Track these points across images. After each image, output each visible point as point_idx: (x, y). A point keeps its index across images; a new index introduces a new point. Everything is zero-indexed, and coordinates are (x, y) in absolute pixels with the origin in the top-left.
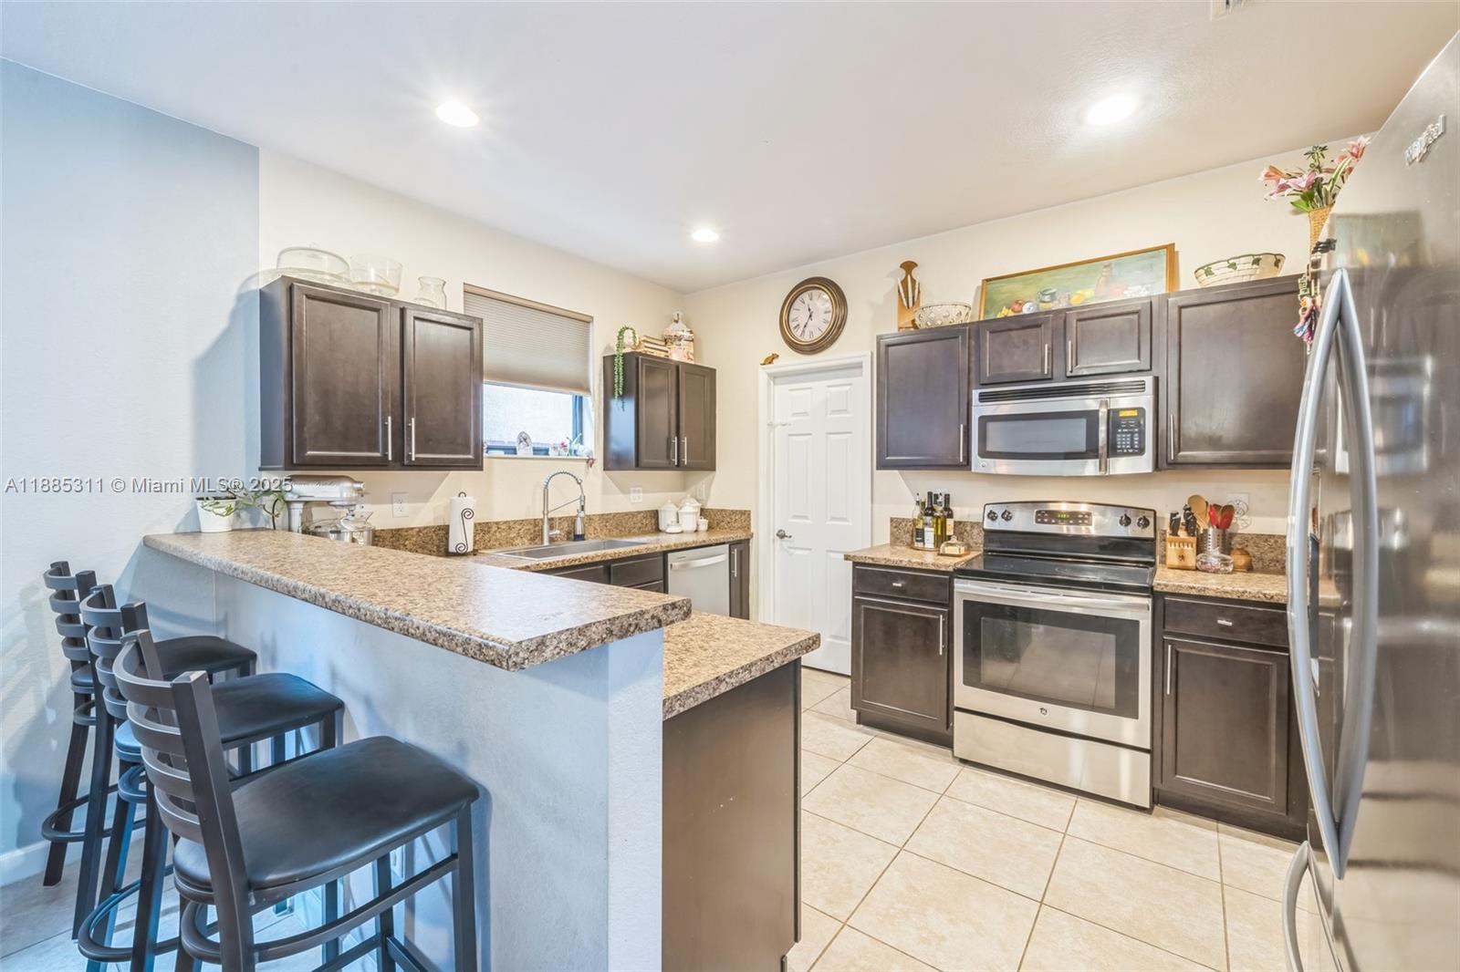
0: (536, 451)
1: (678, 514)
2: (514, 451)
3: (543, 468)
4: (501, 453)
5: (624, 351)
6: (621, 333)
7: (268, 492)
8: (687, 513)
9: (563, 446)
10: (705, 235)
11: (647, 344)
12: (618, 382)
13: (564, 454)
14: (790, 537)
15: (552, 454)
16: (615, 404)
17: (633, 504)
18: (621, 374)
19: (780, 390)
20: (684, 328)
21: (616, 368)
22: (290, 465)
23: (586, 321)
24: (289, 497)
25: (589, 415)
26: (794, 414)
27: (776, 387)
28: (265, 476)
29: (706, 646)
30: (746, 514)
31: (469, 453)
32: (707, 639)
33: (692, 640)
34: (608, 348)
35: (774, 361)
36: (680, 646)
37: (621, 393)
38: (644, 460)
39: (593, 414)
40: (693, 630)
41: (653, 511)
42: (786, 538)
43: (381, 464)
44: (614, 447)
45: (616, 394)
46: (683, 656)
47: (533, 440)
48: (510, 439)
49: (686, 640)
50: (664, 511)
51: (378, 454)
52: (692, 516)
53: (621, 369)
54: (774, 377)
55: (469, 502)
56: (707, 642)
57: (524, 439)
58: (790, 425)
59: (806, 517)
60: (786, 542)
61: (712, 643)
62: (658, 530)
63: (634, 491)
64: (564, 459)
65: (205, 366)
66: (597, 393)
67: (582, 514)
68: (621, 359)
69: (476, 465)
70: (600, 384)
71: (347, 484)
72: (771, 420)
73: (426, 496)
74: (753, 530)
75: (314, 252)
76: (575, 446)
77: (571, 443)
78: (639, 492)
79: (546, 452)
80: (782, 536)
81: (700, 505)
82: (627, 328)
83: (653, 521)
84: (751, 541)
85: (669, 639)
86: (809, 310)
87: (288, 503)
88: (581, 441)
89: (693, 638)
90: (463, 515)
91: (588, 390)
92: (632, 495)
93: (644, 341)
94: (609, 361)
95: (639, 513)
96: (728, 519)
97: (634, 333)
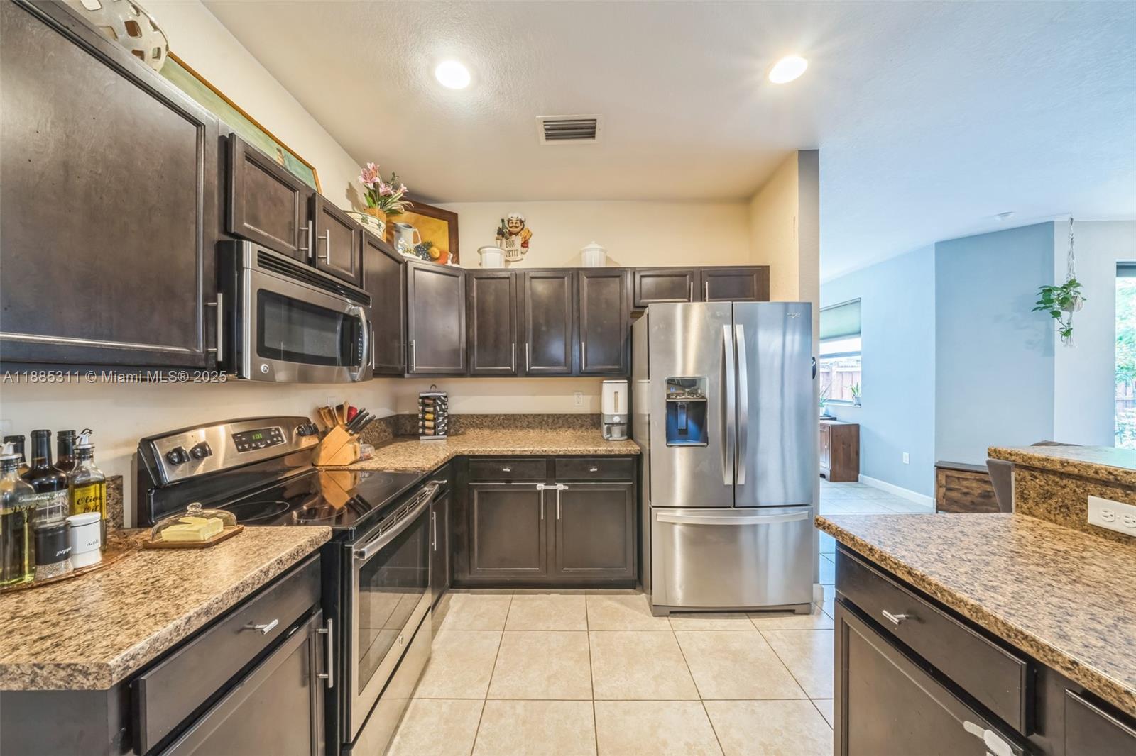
29: (959, 535)
32: (954, 541)
33: (976, 545)
36: (995, 543)
40: (970, 557)
46: (992, 533)
49: (985, 548)
56: (956, 538)
61: (950, 535)
85: (1011, 554)
89: (974, 546)
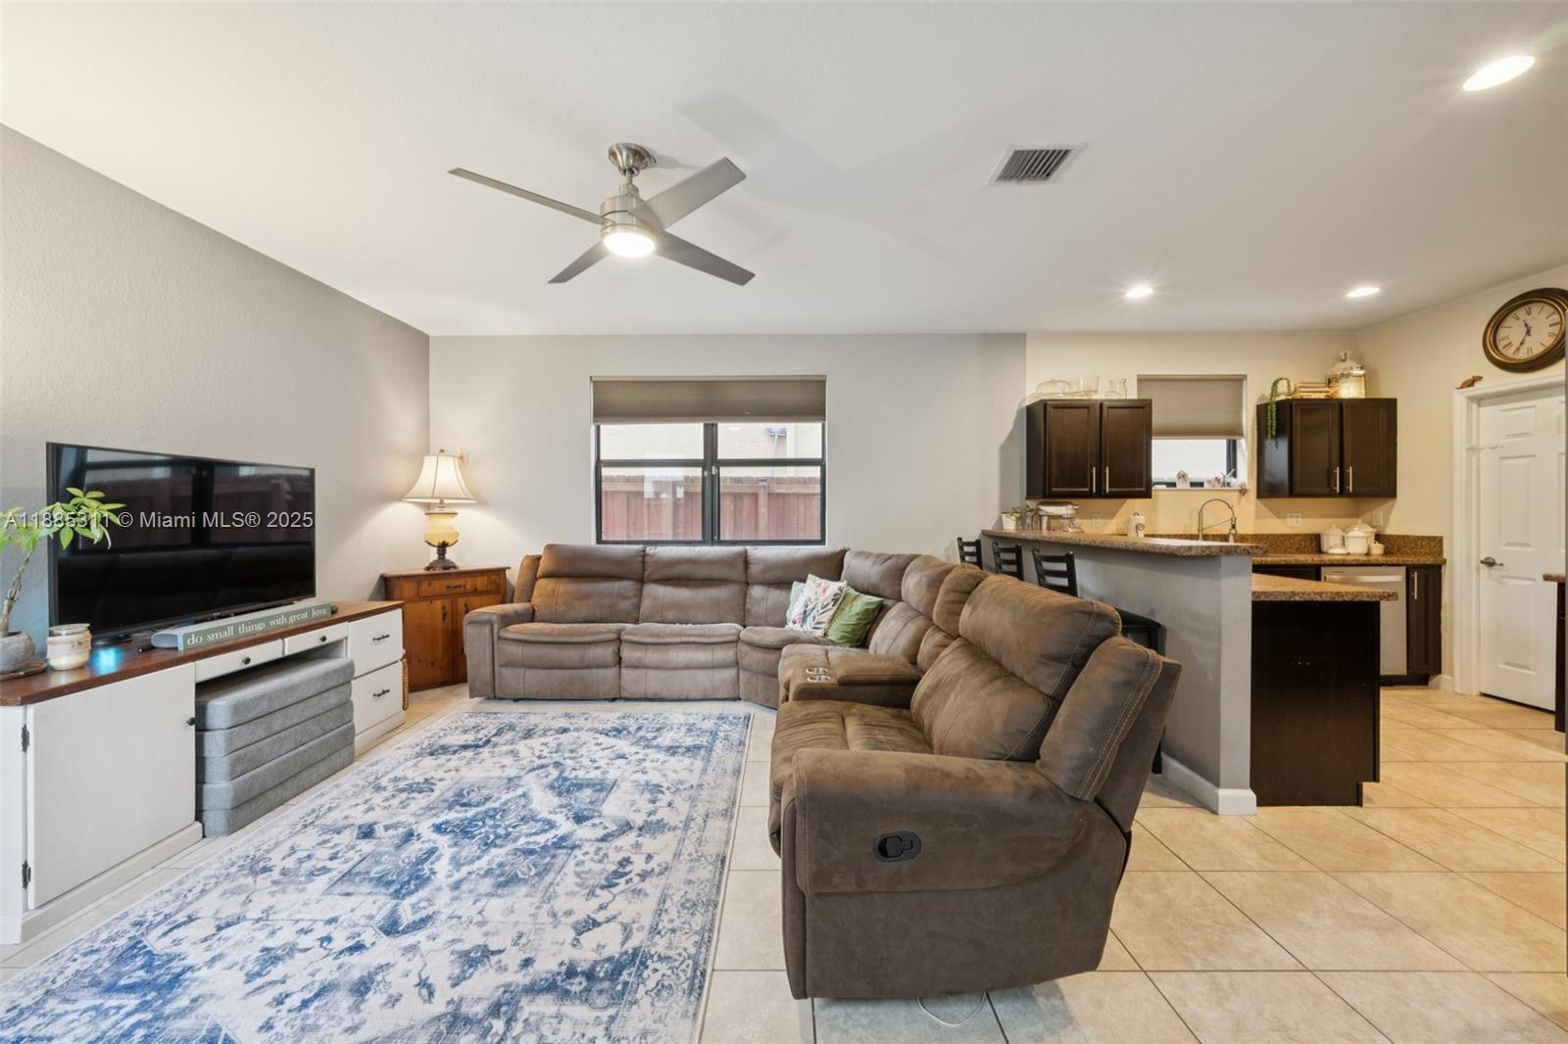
0: (1193, 484)
1: (1343, 539)
2: (1173, 485)
3: (1198, 497)
4: (1164, 487)
5: (1278, 399)
6: (1275, 384)
7: (1031, 511)
8: (1353, 537)
9: (1217, 479)
10: (1364, 292)
11: (1302, 389)
12: (1272, 426)
13: (1218, 487)
14: (1501, 565)
15: (1206, 486)
16: (1269, 444)
17: (1290, 527)
18: (1274, 418)
19: (1487, 412)
20: (1354, 365)
21: (1269, 414)
22: (1045, 497)
23: (1239, 381)
24: (1041, 513)
25: (1243, 455)
26: (1509, 436)
27: (1482, 410)
28: (1029, 503)
30: (1437, 542)
31: (1142, 487)
34: (1263, 397)
35: (1476, 384)
37: (1274, 434)
38: (1298, 489)
39: (1246, 454)
41: (1314, 535)
42: (1495, 567)
43: (1089, 495)
44: (1267, 478)
45: (1269, 435)
47: (1190, 476)
48: (1172, 476)
50: (1328, 535)
51: (1087, 489)
52: (1360, 540)
53: (1274, 414)
54: (1479, 400)
55: (1141, 519)
57: (1182, 476)
58: (1502, 447)
59: (1526, 545)
60: (1495, 571)
62: (1319, 551)
63: (1291, 517)
64: (1218, 490)
65: (1004, 449)
66: (1250, 435)
67: (1233, 531)
68: (1274, 406)
69: (1147, 494)
70: (1253, 428)
71: (1070, 507)
72: (1474, 444)
73: (1112, 515)
74: (1445, 556)
75: (1054, 382)
76: (1228, 480)
77: (1224, 477)
78: (1297, 517)
79: (1201, 484)
80: (1490, 563)
81: (1375, 530)
82: (1281, 379)
83: (1314, 544)
84: (1443, 568)
86: (1526, 325)
87: (1041, 516)
88: (1235, 475)
90: (1137, 528)
91: (1241, 434)
92: (1288, 519)
93: (1301, 387)
94: (1262, 410)
95: (1297, 535)
96: (1413, 545)
97: (1288, 382)
